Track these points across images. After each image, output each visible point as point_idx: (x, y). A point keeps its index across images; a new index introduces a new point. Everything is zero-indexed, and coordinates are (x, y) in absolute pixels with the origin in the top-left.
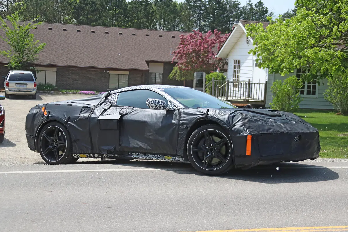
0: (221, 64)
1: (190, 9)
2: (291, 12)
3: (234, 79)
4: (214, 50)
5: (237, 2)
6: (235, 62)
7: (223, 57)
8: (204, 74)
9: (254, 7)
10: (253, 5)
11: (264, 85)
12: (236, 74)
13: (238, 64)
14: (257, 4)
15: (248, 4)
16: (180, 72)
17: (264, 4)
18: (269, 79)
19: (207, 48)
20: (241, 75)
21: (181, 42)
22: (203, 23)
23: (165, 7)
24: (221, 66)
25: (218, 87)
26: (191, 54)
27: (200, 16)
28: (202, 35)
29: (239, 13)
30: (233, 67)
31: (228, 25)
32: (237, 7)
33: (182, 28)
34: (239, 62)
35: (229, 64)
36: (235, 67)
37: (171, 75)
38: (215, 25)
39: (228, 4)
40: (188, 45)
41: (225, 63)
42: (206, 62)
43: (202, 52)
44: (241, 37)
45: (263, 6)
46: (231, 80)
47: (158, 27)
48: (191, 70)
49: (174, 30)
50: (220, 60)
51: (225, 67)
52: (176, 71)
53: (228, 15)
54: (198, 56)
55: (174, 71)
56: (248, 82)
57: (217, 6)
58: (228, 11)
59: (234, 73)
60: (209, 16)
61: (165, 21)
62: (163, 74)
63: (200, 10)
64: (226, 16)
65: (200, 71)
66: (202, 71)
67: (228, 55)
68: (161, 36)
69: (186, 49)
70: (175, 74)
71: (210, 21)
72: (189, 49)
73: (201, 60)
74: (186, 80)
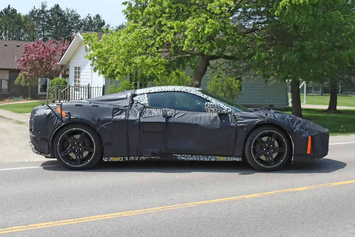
0: (63, 70)
1: (34, 20)
2: (125, 24)
3: (75, 83)
4: (56, 57)
5: (77, 14)
6: (76, 68)
7: (64, 64)
8: (48, 79)
9: (93, 19)
10: (92, 17)
11: (102, 89)
12: (77, 79)
13: (78, 70)
14: (95, 17)
15: (88, 16)
16: (25, 79)
17: (101, 17)
18: (106, 83)
19: (49, 56)
20: (81, 80)
21: (25, 51)
22: (46, 33)
23: (10, 18)
24: (63, 72)
25: (60, 91)
26: (35, 62)
27: (44, 27)
28: (44, 44)
29: (79, 24)
30: (74, 73)
31: (70, 35)
32: (77, 19)
33: (27, 37)
34: (79, 68)
35: (70, 70)
36: (76, 73)
37: (17, 82)
38: (58, 35)
39: (69, 16)
40: (32, 53)
41: (67, 69)
42: (49, 69)
43: (45, 60)
44: (80, 46)
45: (101, 19)
46: (73, 85)
47: (4, 37)
48: (35, 77)
49: (19, 40)
50: (62, 66)
51: (67, 73)
52: (22, 78)
53: (69, 26)
54: (41, 63)
55: (19, 77)
56: (88, 86)
57: (59, 18)
58: (69, 23)
59: (75, 78)
60: (52, 27)
61: (10, 32)
62: (8, 80)
63: (44, 22)
64: (68, 28)
65: (43, 77)
66: (45, 77)
67: (69, 62)
68: (6, 45)
69: (29, 57)
70: (20, 80)
71: (53, 32)
72: (33, 58)
73: (44, 67)
74: (31, 86)
